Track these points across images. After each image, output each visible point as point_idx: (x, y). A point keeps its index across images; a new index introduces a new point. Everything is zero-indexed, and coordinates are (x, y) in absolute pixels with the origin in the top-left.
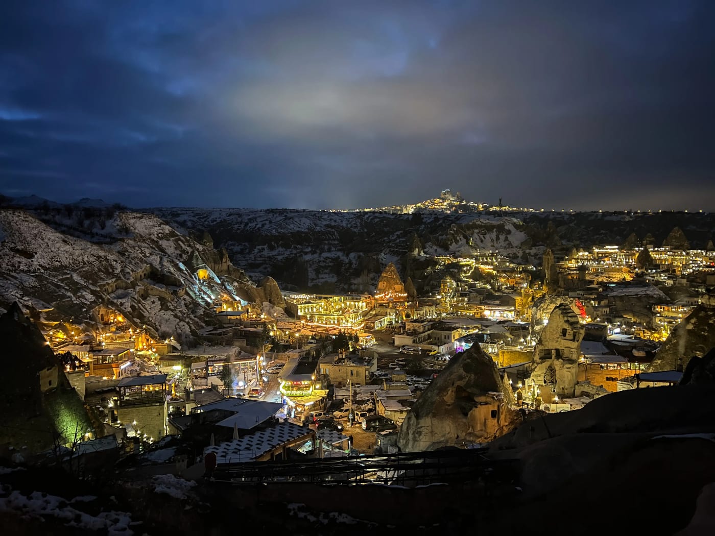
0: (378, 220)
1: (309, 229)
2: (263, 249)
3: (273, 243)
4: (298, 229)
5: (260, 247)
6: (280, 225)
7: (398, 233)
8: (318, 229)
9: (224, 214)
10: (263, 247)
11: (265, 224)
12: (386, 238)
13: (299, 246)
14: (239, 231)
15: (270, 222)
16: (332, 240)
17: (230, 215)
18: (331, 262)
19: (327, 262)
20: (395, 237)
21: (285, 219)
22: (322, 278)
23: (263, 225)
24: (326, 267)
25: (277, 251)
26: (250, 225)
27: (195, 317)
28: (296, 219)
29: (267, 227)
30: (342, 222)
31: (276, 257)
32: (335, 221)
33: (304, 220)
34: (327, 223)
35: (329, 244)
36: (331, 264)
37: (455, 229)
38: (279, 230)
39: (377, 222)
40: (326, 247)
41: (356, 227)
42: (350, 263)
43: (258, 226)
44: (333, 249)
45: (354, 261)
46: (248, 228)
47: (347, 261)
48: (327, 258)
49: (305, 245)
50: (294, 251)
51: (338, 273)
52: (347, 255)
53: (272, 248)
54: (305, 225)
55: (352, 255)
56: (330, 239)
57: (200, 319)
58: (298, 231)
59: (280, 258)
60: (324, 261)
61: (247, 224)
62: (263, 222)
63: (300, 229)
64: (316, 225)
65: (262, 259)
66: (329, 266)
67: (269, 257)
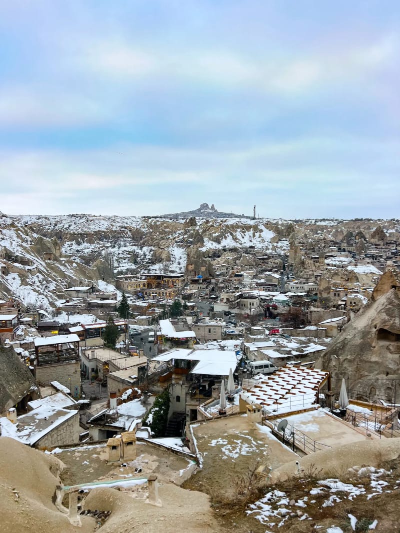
0: (159, 223)
1: (107, 229)
2: (72, 244)
3: (79, 240)
4: (99, 229)
5: (69, 243)
6: (84, 226)
7: (180, 232)
8: (114, 229)
9: (34, 218)
10: (71, 242)
11: (71, 225)
12: (170, 236)
13: (100, 242)
14: (49, 231)
15: (75, 223)
16: (126, 238)
17: (39, 219)
18: (128, 254)
19: (125, 253)
20: (178, 235)
21: (88, 221)
22: (123, 266)
23: (69, 226)
24: (125, 258)
25: (83, 245)
26: (58, 225)
27: (49, 291)
28: (96, 221)
29: (72, 227)
30: (132, 224)
31: (83, 250)
32: (127, 223)
33: (103, 222)
34: (121, 225)
35: (125, 241)
36: (129, 256)
37: (224, 228)
38: (84, 229)
39: (159, 224)
40: (122, 243)
41: (144, 228)
42: (145, 255)
43: (65, 227)
44: (128, 244)
45: (147, 253)
46: (57, 228)
47: (142, 253)
48: (124, 251)
49: (105, 242)
50: (98, 246)
51: (135, 262)
52: (141, 248)
53: (79, 243)
54: (103, 226)
55: (145, 249)
56: (124, 236)
57: (53, 293)
58: (99, 231)
59: (86, 251)
60: (122, 254)
61: (56, 225)
62: (69, 224)
63: (100, 229)
64: (113, 226)
65: (71, 252)
66: (127, 257)
67: (78, 251)
